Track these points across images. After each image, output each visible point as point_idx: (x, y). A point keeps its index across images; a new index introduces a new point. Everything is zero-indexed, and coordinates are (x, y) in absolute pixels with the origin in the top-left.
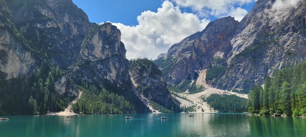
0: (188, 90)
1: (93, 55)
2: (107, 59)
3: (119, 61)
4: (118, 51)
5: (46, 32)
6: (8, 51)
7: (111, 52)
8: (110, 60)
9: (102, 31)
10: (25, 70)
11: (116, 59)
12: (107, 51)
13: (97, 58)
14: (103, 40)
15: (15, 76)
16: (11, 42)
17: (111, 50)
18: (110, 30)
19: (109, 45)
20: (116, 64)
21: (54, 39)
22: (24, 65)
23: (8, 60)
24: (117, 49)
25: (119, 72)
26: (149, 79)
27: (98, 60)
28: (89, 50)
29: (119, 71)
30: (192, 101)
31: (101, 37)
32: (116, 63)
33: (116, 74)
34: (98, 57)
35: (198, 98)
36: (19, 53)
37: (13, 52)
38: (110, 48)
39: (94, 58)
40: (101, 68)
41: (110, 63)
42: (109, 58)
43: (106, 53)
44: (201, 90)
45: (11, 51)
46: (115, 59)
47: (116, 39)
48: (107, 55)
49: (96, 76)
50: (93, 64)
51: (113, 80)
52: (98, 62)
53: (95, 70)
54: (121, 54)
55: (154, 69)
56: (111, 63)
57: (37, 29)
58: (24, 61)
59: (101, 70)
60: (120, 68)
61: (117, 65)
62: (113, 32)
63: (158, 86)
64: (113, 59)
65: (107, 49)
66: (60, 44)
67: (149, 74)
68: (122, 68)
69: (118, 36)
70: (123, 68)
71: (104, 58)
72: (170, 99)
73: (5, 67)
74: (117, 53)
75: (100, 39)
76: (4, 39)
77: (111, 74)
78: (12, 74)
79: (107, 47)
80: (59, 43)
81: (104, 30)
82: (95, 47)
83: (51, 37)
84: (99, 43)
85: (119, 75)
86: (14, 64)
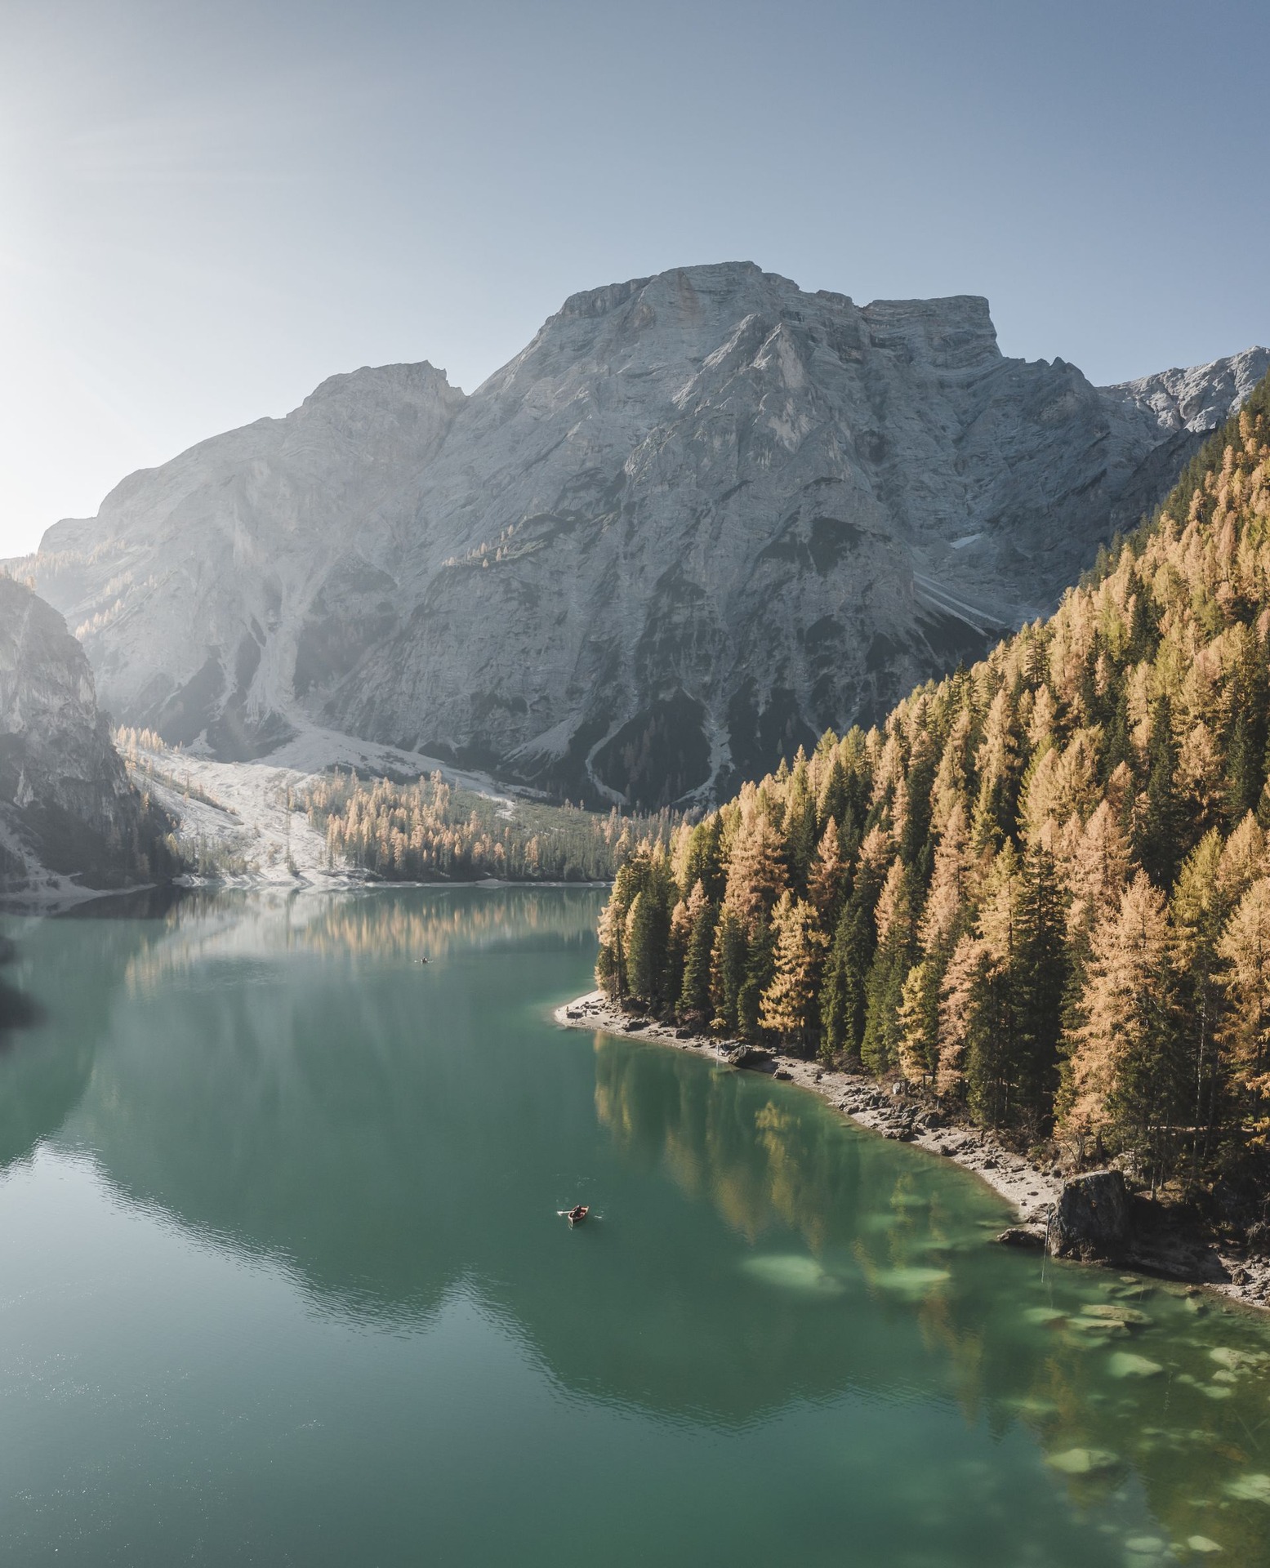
0: (203, 735)
26: (15, 693)
30: (233, 805)
44: (275, 737)
55: (42, 631)
63: (65, 732)
67: (19, 662)
72: (123, 797)
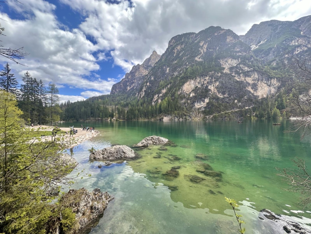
6: (257, 82)
10: (273, 90)
15: (265, 96)
16: (259, 77)
22: (271, 88)
23: (258, 88)
36: (266, 82)
37: (261, 82)
45: (259, 82)
57: (285, 59)
58: (272, 85)
73: (257, 92)
76: (254, 77)
78: (263, 95)
86: (263, 89)
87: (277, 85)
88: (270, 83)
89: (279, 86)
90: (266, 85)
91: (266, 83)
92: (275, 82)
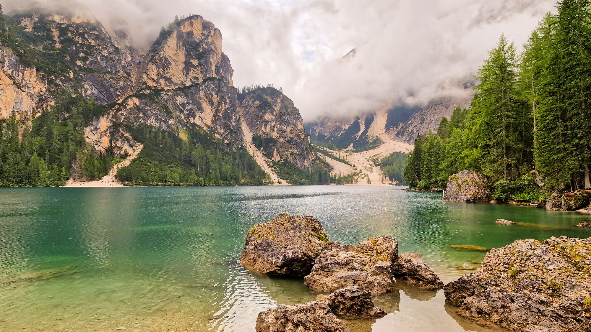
0: (352, 145)
1: (166, 79)
2: (195, 86)
3: (219, 90)
4: (217, 72)
5: (72, 32)
7: (202, 72)
8: (201, 88)
9: (184, 31)
10: (27, 103)
11: (213, 86)
12: (194, 71)
13: (176, 84)
14: (186, 50)
15: (6, 115)
17: (201, 68)
18: (201, 29)
19: (198, 59)
20: (213, 95)
21: (89, 47)
22: (23, 94)
24: (213, 68)
25: (217, 110)
26: (275, 126)
27: (177, 88)
28: (159, 68)
29: (218, 108)
30: (355, 164)
31: (181, 43)
32: (213, 93)
33: (212, 114)
34: (176, 82)
35: (366, 159)
36: (10, 72)
38: (200, 64)
39: (170, 84)
40: (184, 104)
41: (199, 94)
42: (198, 84)
43: (192, 74)
44: (376, 145)
46: (210, 86)
47: (213, 47)
48: (194, 78)
49: (173, 117)
50: (168, 95)
51: (206, 125)
52: (178, 92)
53: (171, 108)
54: (222, 77)
55: (285, 106)
56: (202, 94)
57: (54, 26)
58: (25, 87)
59: (183, 107)
60: (219, 104)
61: (215, 99)
62: (206, 33)
63: (292, 138)
64: (207, 87)
65: (195, 67)
66: (103, 56)
67: (276, 115)
68: (223, 104)
69: (216, 42)
70: (225, 103)
71: (188, 83)
72: (313, 160)
74: (215, 75)
75: (179, 47)
77: (203, 115)
79: (195, 62)
80: (100, 53)
81: (188, 30)
82: (170, 63)
83: (83, 41)
84: (177, 54)
85: (219, 116)
87: (37, 89)
88: (20, 78)
89: (42, 93)
90: (11, 81)
91: (10, 77)
92: (34, 80)
